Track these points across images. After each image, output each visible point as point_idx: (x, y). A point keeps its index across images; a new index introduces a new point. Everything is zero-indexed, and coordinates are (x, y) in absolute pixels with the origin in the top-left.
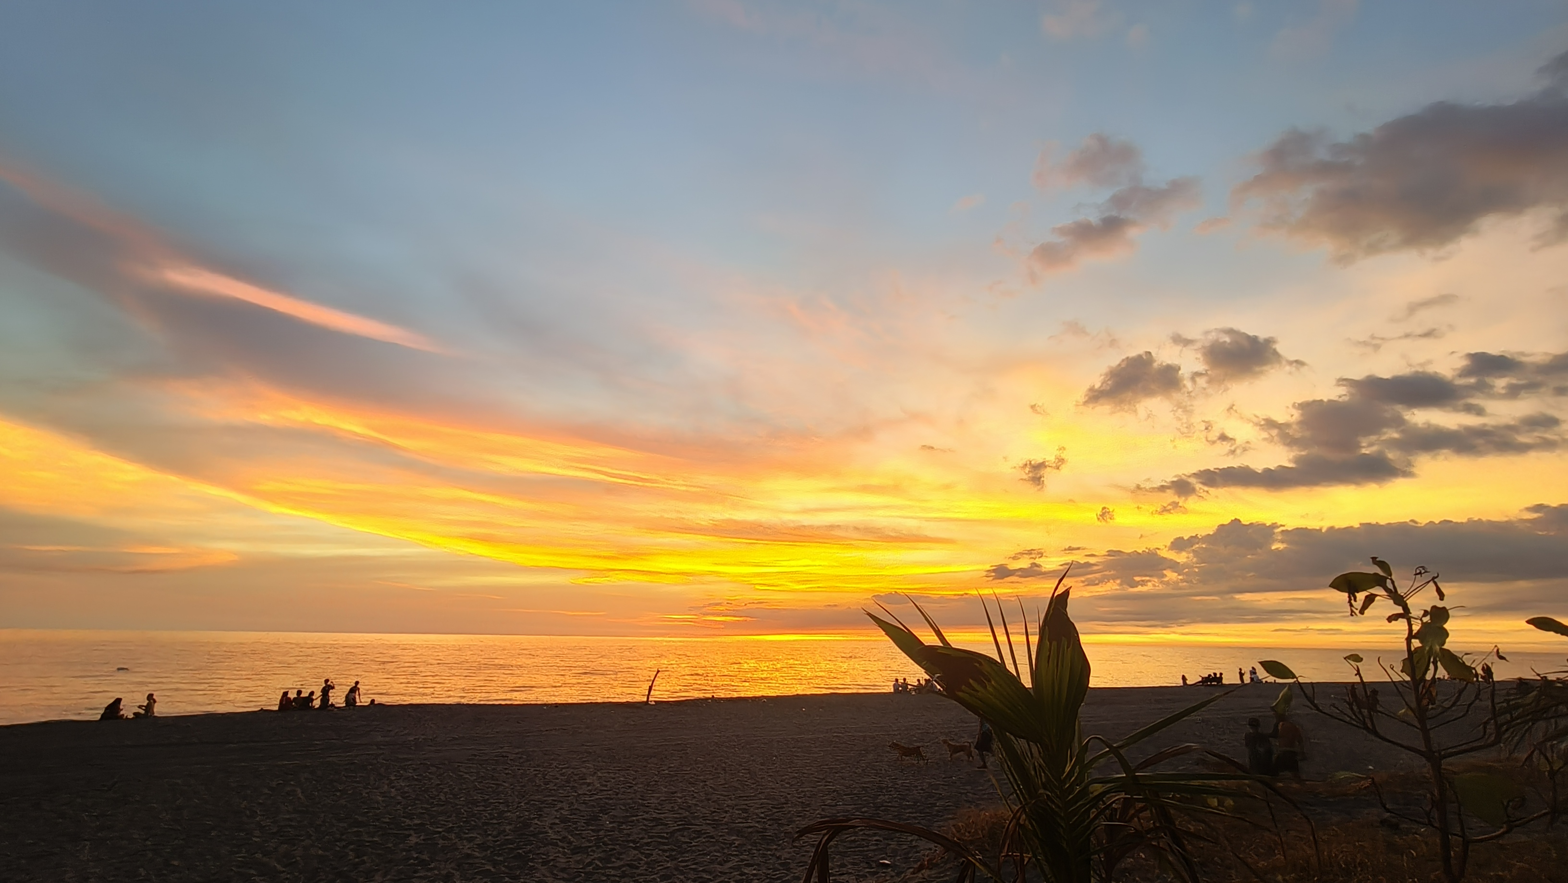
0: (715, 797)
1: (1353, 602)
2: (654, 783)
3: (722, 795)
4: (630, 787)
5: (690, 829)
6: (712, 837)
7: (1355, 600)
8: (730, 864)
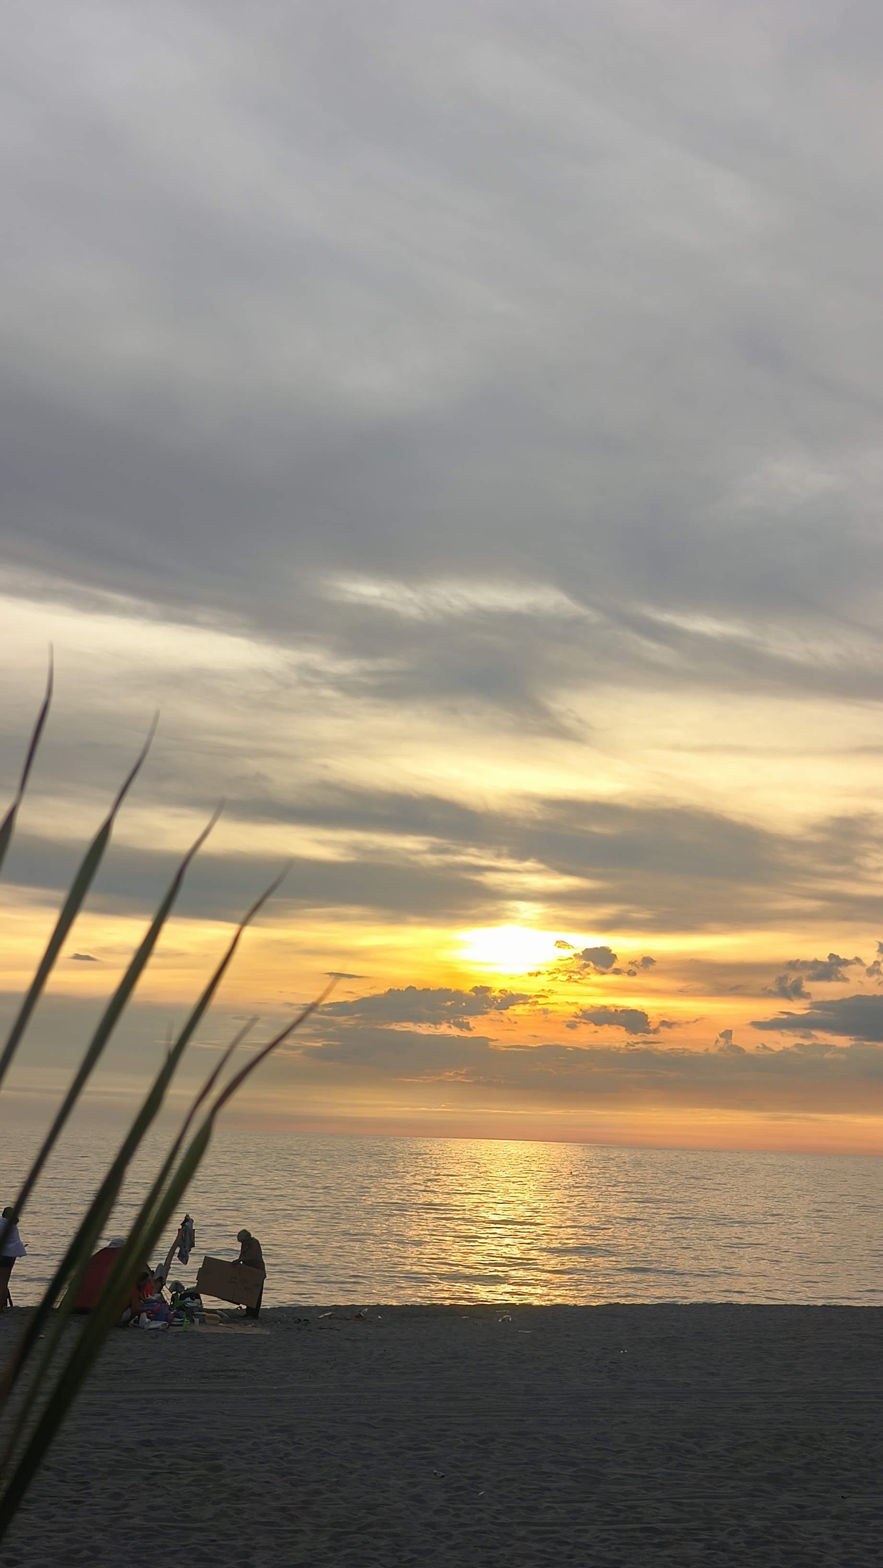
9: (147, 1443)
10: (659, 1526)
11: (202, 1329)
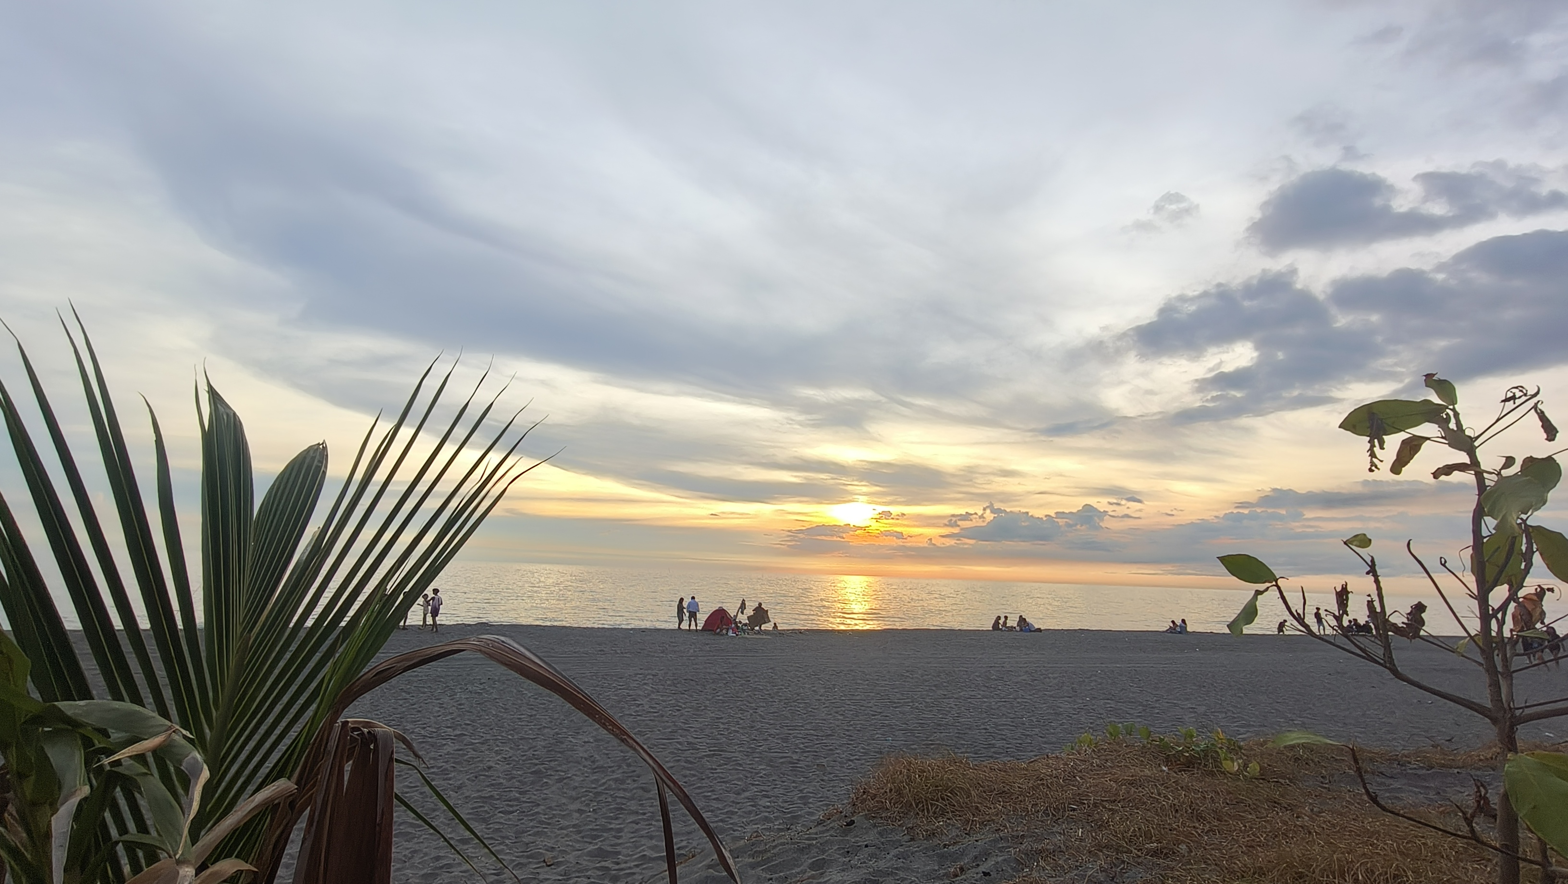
0: (759, 725)
1: (1377, 449)
2: (703, 708)
3: (767, 723)
4: (679, 710)
5: (721, 755)
6: (740, 765)
7: (1382, 448)
8: (747, 794)
9: (725, 673)
10: (896, 701)
11: (748, 636)
